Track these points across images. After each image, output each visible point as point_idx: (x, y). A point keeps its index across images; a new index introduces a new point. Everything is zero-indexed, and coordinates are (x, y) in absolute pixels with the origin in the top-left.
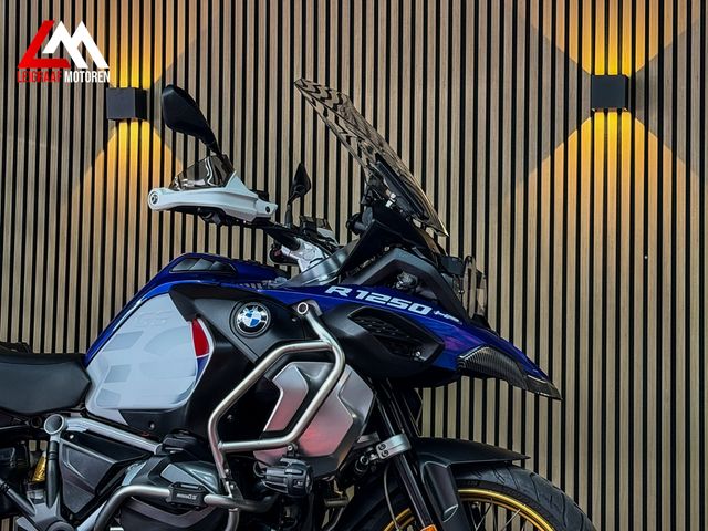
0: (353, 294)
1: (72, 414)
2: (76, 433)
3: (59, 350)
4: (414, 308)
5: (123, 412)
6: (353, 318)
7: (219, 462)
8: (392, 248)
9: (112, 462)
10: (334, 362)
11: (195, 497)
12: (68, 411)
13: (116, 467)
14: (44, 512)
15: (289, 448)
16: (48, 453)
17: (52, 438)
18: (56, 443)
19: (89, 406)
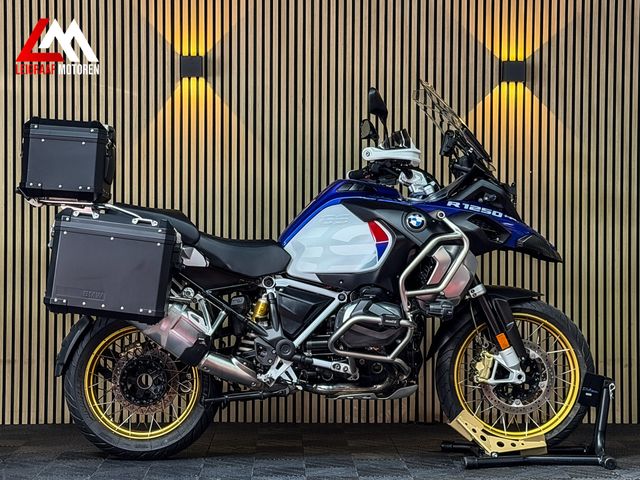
0: (462, 207)
3: (267, 237)
4: (494, 213)
5: (319, 275)
6: (469, 220)
7: (405, 302)
8: (479, 180)
9: (313, 304)
10: (463, 244)
11: (396, 322)
12: (275, 274)
13: (314, 307)
14: (273, 334)
15: (442, 293)
16: (268, 300)
17: (269, 291)
18: (272, 294)
19: (290, 271)
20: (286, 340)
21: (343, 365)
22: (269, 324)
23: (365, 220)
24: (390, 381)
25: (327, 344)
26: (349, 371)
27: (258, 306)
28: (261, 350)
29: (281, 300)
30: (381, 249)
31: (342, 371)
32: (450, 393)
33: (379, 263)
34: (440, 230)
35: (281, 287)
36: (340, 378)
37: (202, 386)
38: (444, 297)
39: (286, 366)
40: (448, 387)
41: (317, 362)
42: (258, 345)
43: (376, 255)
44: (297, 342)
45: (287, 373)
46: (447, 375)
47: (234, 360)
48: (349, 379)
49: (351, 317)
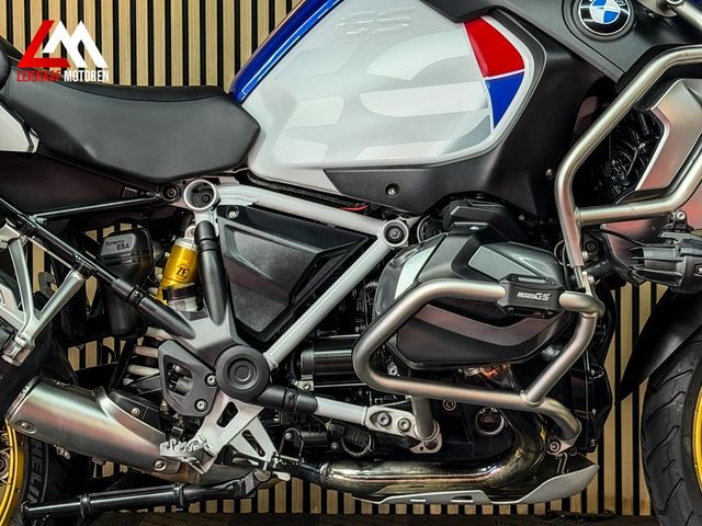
1: (222, 179)
2: (241, 209)
5: (332, 173)
7: (572, 240)
9: (315, 251)
11: (546, 297)
12: (215, 175)
13: (320, 260)
14: (210, 331)
15: (679, 216)
16: (197, 241)
17: (200, 218)
18: (211, 227)
19: (257, 166)
20: (243, 349)
21: (398, 415)
22: (200, 306)
23: (456, 18)
24: (524, 457)
25: (349, 360)
26: (415, 432)
27: (174, 257)
28: (180, 375)
29: (231, 243)
30: (500, 97)
31: (394, 430)
32: (682, 488)
33: (497, 134)
34: (668, 37)
35: (232, 208)
36: (392, 449)
37: (29, 469)
38: (684, 227)
39: (247, 417)
40: (677, 470)
41: (326, 407)
42: (169, 363)
43: (490, 112)
44: (273, 355)
45: (247, 435)
46: (675, 437)
47: (106, 402)
48: (416, 450)
49: (417, 284)
